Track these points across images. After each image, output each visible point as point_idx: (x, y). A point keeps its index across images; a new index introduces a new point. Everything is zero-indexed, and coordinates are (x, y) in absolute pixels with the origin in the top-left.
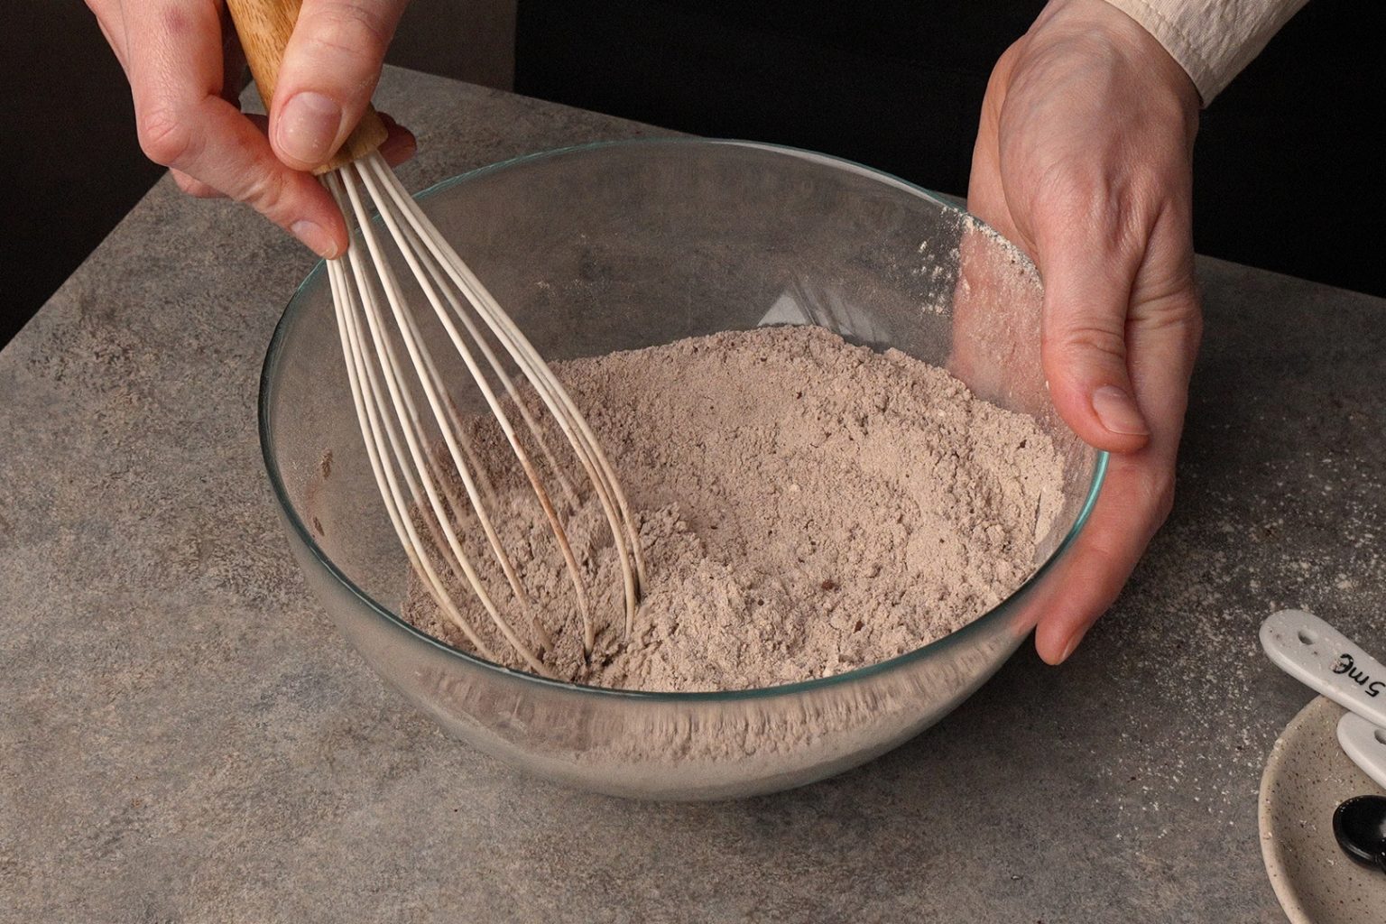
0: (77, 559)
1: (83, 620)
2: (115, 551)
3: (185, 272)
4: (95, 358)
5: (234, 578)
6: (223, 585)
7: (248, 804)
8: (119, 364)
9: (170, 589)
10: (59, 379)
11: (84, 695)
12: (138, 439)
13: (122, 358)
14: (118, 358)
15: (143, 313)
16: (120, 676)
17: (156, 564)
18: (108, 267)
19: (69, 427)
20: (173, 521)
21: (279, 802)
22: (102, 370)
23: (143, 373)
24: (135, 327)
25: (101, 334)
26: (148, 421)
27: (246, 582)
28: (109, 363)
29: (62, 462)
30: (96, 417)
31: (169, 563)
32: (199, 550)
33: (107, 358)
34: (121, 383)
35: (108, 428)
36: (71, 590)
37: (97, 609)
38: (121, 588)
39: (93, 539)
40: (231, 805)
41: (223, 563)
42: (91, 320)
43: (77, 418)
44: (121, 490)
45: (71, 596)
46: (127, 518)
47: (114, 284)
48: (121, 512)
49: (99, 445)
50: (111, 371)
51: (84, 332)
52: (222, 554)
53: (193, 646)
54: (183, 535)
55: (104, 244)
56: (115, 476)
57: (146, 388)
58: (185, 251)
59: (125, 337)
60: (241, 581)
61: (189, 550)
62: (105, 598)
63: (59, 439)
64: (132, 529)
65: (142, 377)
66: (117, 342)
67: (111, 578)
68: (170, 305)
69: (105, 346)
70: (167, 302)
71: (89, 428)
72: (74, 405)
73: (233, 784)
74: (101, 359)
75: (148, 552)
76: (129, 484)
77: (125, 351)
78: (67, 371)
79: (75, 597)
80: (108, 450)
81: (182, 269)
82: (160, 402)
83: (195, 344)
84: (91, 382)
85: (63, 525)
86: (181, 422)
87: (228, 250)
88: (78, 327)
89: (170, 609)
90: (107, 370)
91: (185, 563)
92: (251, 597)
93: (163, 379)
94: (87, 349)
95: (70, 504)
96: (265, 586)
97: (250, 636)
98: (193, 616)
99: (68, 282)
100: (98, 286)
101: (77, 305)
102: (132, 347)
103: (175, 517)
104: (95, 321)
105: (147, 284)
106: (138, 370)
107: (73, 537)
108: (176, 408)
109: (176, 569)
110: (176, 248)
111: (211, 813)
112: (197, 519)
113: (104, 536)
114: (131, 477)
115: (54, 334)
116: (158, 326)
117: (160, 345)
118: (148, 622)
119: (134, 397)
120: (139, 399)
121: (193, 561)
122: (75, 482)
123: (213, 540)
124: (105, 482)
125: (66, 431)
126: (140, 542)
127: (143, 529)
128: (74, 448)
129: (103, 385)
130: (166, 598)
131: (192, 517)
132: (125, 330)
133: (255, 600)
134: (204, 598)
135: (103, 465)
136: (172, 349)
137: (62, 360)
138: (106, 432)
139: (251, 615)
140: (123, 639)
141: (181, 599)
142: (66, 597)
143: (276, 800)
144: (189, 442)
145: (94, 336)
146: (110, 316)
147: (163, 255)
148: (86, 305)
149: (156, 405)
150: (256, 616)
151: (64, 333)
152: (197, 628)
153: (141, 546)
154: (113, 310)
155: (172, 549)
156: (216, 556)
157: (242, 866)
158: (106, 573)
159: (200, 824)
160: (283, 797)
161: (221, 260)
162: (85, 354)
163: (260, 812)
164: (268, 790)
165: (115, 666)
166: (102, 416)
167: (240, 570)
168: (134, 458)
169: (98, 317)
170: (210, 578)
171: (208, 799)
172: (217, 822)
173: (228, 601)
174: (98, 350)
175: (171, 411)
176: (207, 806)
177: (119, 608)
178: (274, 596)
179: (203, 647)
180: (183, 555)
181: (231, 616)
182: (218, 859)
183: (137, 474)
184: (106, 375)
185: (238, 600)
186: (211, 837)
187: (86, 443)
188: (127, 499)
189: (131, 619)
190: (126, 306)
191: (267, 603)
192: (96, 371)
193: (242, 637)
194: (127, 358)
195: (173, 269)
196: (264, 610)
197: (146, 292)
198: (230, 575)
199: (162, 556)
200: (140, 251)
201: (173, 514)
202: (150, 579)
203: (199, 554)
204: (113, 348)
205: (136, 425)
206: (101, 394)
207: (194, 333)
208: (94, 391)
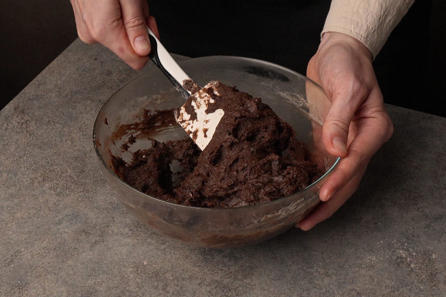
0: (7, 181)
1: (7, 199)
2: (18, 179)
3: (46, 99)
4: (17, 124)
5: (53, 187)
6: (50, 189)
7: (52, 251)
8: (24, 126)
9: (34, 190)
10: (6, 130)
11: (6, 220)
12: (28, 147)
13: (25, 124)
14: (24, 124)
15: (32, 111)
16: (17, 214)
17: (31, 183)
18: (23, 98)
19: (8, 143)
20: (36, 170)
21: (61, 251)
22: (19, 127)
23: (31, 128)
24: (30, 115)
25: (20, 117)
26: (32, 142)
27: (57, 188)
28: (21, 125)
29: (5, 153)
30: (16, 140)
31: (34, 182)
32: (44, 179)
33: (21, 124)
34: (24, 131)
35: (19, 144)
36: (5, 190)
37: (12, 196)
38: (20, 189)
39: (12, 175)
40: (47, 252)
41: (50, 182)
42: (17, 113)
43: (10, 140)
44: (22, 162)
45: (5, 191)
46: (23, 169)
47: (25, 102)
48: (21, 168)
49: (16, 149)
50: (22, 127)
51: (14, 116)
52: (50, 180)
53: (39, 206)
54: (39, 174)
55: (23, 91)
56: (20, 157)
57: (32, 132)
58: (47, 93)
59: (26, 118)
60: (55, 188)
61: (41, 179)
62: (15, 192)
63: (5, 147)
64: (24, 173)
65: (31, 129)
66: (24, 119)
67: (17, 186)
68: (41, 109)
69: (21, 120)
70: (40, 108)
71: (14, 144)
72: (10, 137)
73: (48, 246)
74: (19, 124)
75: (28, 179)
76: (24, 160)
77: (26, 122)
78: (9, 127)
79: (6, 192)
80: (19, 150)
81: (45, 98)
82: (35, 136)
83: (47, 120)
84: (16, 130)
85: (4, 171)
86: (41, 142)
87: (59, 93)
88: (13, 115)
89: (33, 195)
90: (21, 127)
91: (39, 182)
92: (58, 192)
93: (37, 130)
94: (15, 121)
95: (6, 165)
96: (62, 189)
97: (57, 203)
98: (40, 198)
99: (11, 102)
100: (20, 103)
101: (13, 108)
102: (28, 120)
103: (37, 169)
104: (18, 113)
105: (35, 102)
106: (30, 127)
107: (6, 175)
108: (40, 138)
109: (36, 184)
110: (44, 92)
111: (41, 254)
112: (44, 170)
113: (16, 175)
114: (25, 158)
115: (6, 117)
116: (37, 114)
117: (36, 120)
118: (26, 199)
119: (28, 135)
120: (29, 135)
121: (41, 182)
122: (9, 159)
123: (48, 176)
124: (17, 159)
125: (7, 145)
126: (26, 176)
127: (28, 173)
128: (9, 150)
129: (19, 131)
130: (33, 192)
131: (42, 169)
132: (27, 116)
133: (59, 193)
134: (44, 192)
135: (17, 154)
136: (40, 121)
137: (7, 124)
138: (19, 145)
139: (57, 198)
140: (19, 204)
141: (37, 192)
142: (3, 192)
143: (60, 250)
144: (43, 148)
145: (17, 117)
146: (23, 112)
147: (40, 94)
148: (16, 109)
149: (34, 137)
150: (59, 198)
151: (9, 117)
152: (41, 201)
153: (26, 178)
154: (24, 110)
155: (35, 178)
156: (48, 181)
157: (49, 269)
158: (15, 185)
159: (37, 257)
160: (62, 249)
161: (57, 96)
162: (14, 123)
163: (55, 254)
164: (58, 247)
165: (16, 212)
166: (18, 140)
167: (55, 185)
168: (26, 152)
169: (19, 112)
170: (46, 187)
171: (40, 250)
172: (42, 256)
173: (51, 193)
174: (18, 121)
175: (38, 139)
176: (40, 252)
177: (18, 195)
178: (65, 192)
179: (42, 207)
180: (39, 180)
181: (52, 198)
182: (42, 267)
183: (27, 157)
184: (20, 128)
185: (54, 193)
186: (40, 260)
187: (12, 148)
188: (23, 164)
189: (22, 198)
190: (28, 109)
191: (62, 194)
192: (17, 127)
193: (54, 204)
194: (27, 124)
195: (43, 98)
196: (61, 196)
197: (34, 105)
198: (52, 186)
199: (32, 181)
200: (33, 93)
201: (37, 168)
202: (28, 187)
203: (44, 180)
204: (23, 121)
205: (28, 143)
206: (18, 134)
207: (47, 117)
208: (16, 133)
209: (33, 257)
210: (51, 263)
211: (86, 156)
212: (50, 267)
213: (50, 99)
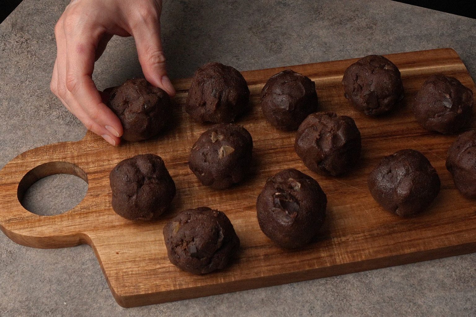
0: (8, 110)
1: (10, 131)
2: (21, 107)
3: (48, 14)
4: (16, 43)
5: (62, 115)
6: (58, 118)
7: (64, 190)
8: (24, 45)
9: (40, 120)
10: (4, 50)
11: (9, 155)
12: (30, 70)
13: (25, 43)
14: (24, 43)
15: (33, 28)
16: (22, 149)
17: (35, 111)
18: (21, 12)
19: (6, 67)
20: (41, 97)
21: (75, 189)
22: (18, 47)
23: (32, 48)
24: (31, 32)
25: (18, 35)
26: (34, 64)
27: (66, 117)
28: (21, 45)
29: (4, 78)
30: (16, 63)
31: (40, 111)
32: (50, 106)
33: (20, 43)
34: (25, 51)
35: (20, 66)
36: (6, 121)
37: (14, 127)
38: (23, 119)
39: (14, 104)
40: (59, 191)
41: (58, 110)
42: (15, 30)
43: (9, 63)
44: (24, 87)
45: (6, 122)
46: (25, 96)
47: (23, 18)
48: (23, 94)
49: (17, 72)
50: (22, 47)
51: (12, 34)
52: (58, 107)
53: (47, 138)
54: (45, 101)
55: (20, 5)
56: (22, 82)
57: (33, 53)
58: (48, 6)
59: (26, 36)
60: (64, 117)
61: (47, 106)
62: (18, 123)
63: (3, 71)
64: (28, 100)
65: (32, 49)
66: (24, 37)
67: (20, 116)
68: (43, 25)
69: (20, 39)
70: (41, 24)
71: (13, 66)
72: (8, 59)
73: (60, 184)
74: (18, 43)
75: (33, 107)
76: (27, 85)
77: (27, 40)
78: (6, 48)
79: (7, 123)
80: (20, 74)
81: (47, 13)
82: (38, 57)
83: (50, 37)
84: (15, 51)
85: (4, 99)
86: (45, 64)
87: (63, 6)
88: (11, 33)
89: (39, 126)
90: (20, 47)
91: (45, 111)
92: (68, 122)
93: (39, 49)
94: (13, 41)
95: (7, 92)
96: (72, 118)
97: (67, 135)
98: (47, 128)
99: (8, 18)
100: (18, 19)
101: (10, 26)
102: (29, 39)
103: (42, 96)
104: (16, 31)
105: (35, 18)
106: (31, 47)
107: (7, 103)
108: (43, 59)
109: (42, 113)
110: (45, 6)
111: (52, 193)
112: (50, 96)
113: (18, 102)
114: (27, 83)
115: (2, 35)
116: (38, 32)
117: (39, 38)
118: (32, 130)
119: (29, 56)
120: (31, 56)
121: (48, 110)
122: (8, 85)
123: (55, 103)
124: (18, 85)
125: (6, 68)
126: (30, 104)
127: (31, 100)
128: (8, 74)
129: (19, 52)
130: (39, 122)
131: (48, 96)
132: (27, 34)
133: (69, 122)
134: (52, 122)
135: (18, 79)
136: (43, 39)
137: (5, 44)
138: (19, 68)
139: (67, 128)
140: (24, 136)
141: (43, 122)
142: (4, 123)
143: (74, 189)
144: (48, 70)
145: (16, 35)
146: (22, 29)
147: (40, 8)
148: (13, 25)
149: (37, 58)
150: (69, 128)
151: (6, 35)
152: (49, 132)
153: (30, 106)
154: (23, 27)
155: (41, 106)
156: (56, 108)
157: (62, 211)
158: (18, 115)
159: (48, 197)
160: (76, 187)
161: (60, 9)
162: (13, 42)
163: (68, 193)
164: (71, 185)
165: (21, 146)
166: (18, 62)
167: (64, 113)
168: (29, 76)
169: (17, 29)
170: (53, 116)
171: (51, 189)
172: (54, 196)
173: (60, 123)
174: (17, 40)
175: (42, 60)
176: (50, 191)
177: (23, 126)
178: (75, 121)
179: (51, 139)
180: (45, 108)
181: (61, 128)
182: (54, 209)
183: (30, 82)
184: (20, 49)
185: (63, 123)
186: (52, 201)
187: (12, 72)
188: (26, 90)
189: (26, 130)
190: (27, 26)
191: (73, 123)
192: (16, 47)
193: (64, 135)
194: (27, 43)
195: (44, 12)
196: (72, 125)
197: (34, 20)
198: (60, 114)
199: (37, 109)
200: (33, 7)
201: (42, 94)
202: (33, 116)
203: (50, 108)
204: (22, 40)
205: (29, 65)
206: (18, 55)
207: (50, 34)
208: (15, 54)
209: (43, 198)
210: (65, 204)
211: (97, 78)
212: (63, 208)
213: (53, 14)
